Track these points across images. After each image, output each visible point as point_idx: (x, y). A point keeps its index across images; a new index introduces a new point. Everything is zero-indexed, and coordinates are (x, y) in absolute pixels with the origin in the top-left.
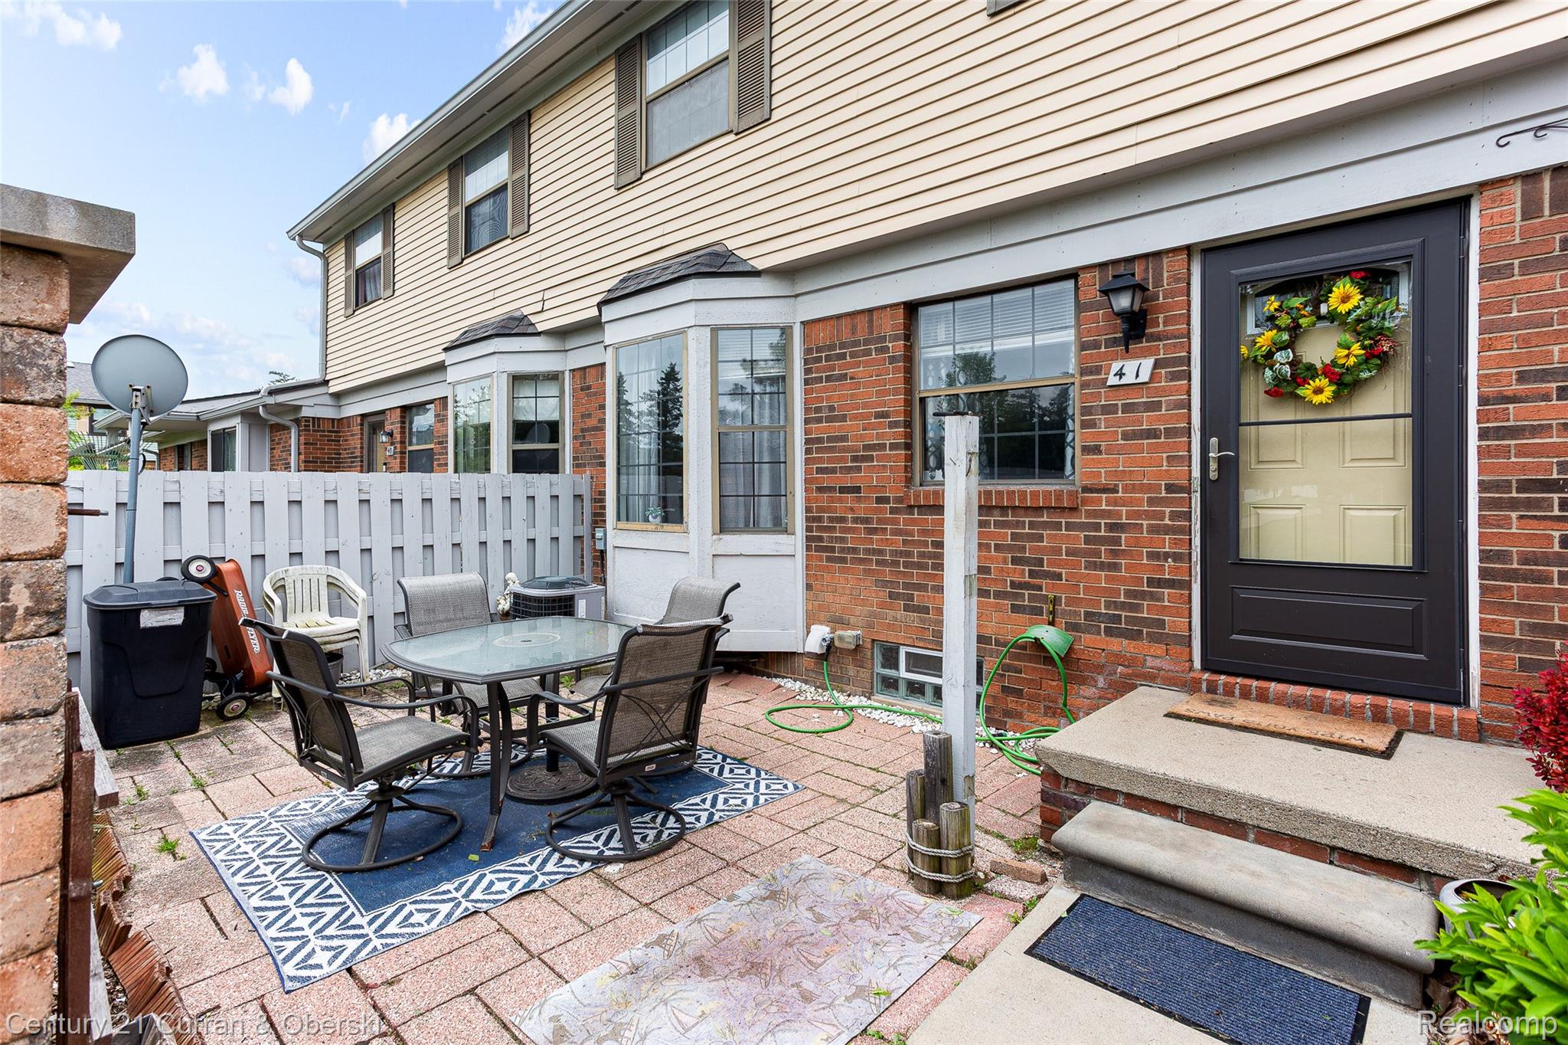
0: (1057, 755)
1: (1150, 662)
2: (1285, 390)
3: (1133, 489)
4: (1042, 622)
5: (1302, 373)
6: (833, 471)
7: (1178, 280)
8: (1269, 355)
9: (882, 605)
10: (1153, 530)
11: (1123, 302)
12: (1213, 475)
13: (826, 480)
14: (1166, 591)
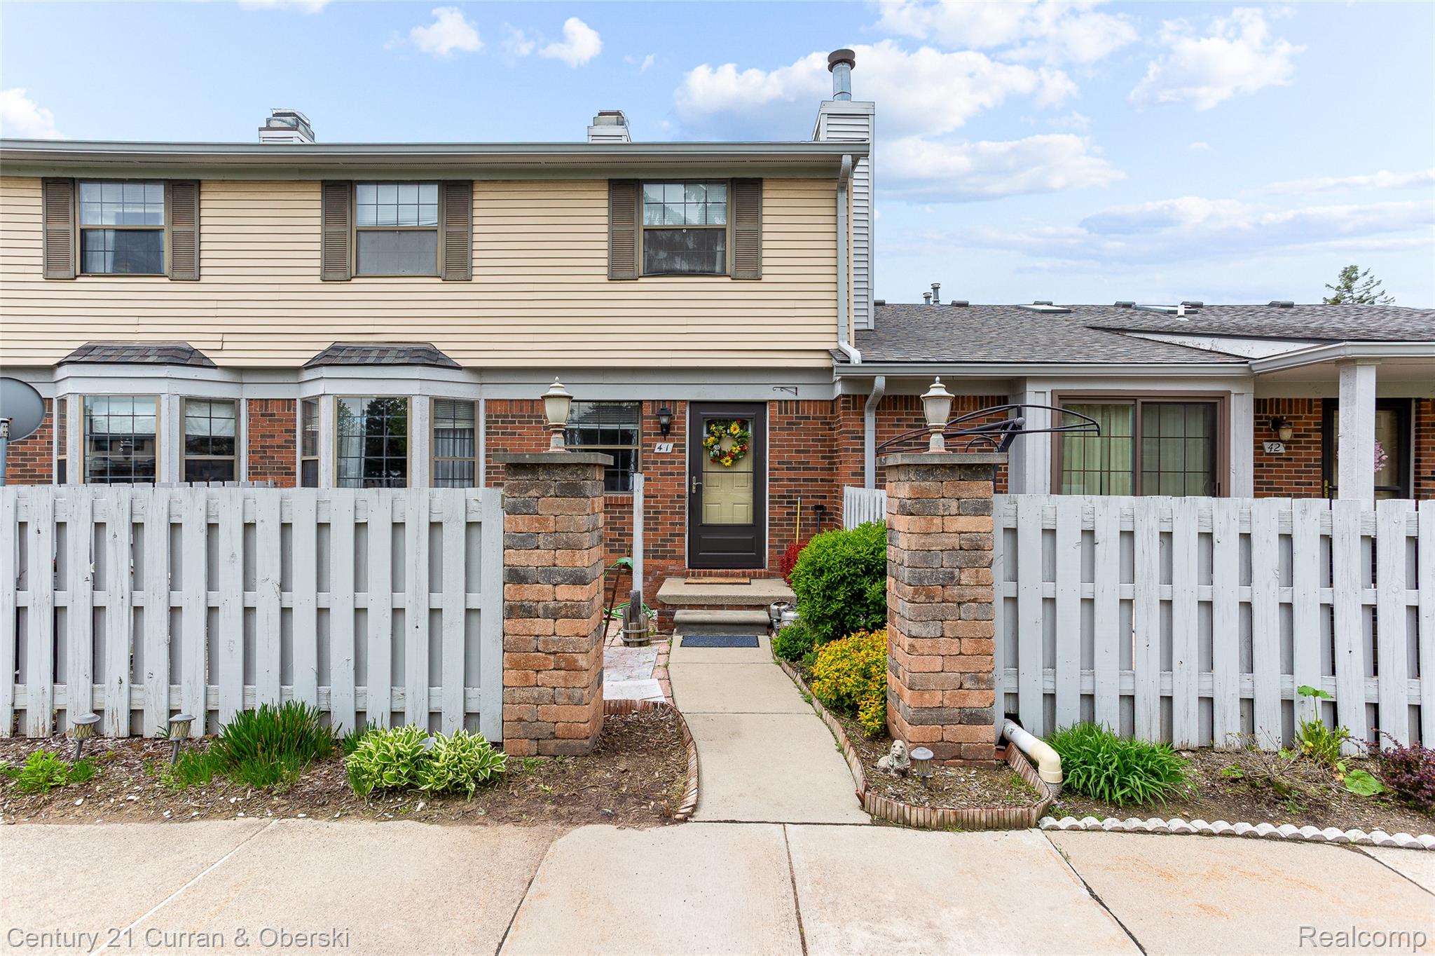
0: (665, 597)
1: (670, 568)
2: (717, 460)
3: (664, 496)
4: (625, 556)
5: (722, 454)
7: (682, 413)
8: (712, 446)
10: (672, 513)
11: (664, 420)
12: (694, 491)
14: (677, 538)
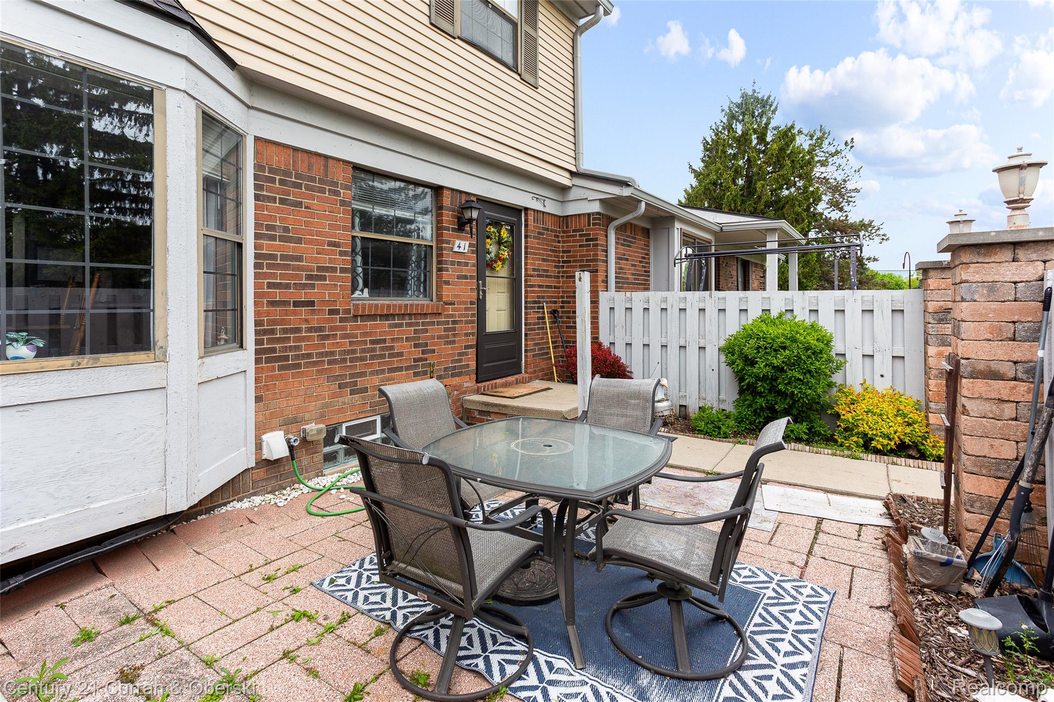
1: (466, 385)
2: (491, 264)
3: (460, 303)
6: (287, 286)
9: (334, 396)
10: (466, 322)
12: (481, 297)
13: (278, 295)
14: (468, 350)
